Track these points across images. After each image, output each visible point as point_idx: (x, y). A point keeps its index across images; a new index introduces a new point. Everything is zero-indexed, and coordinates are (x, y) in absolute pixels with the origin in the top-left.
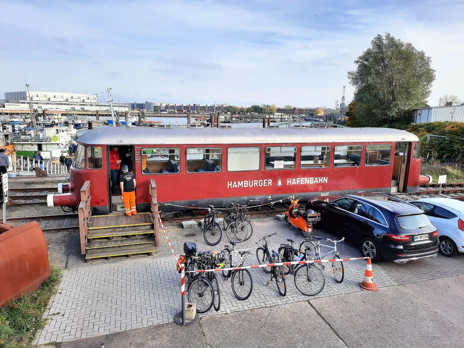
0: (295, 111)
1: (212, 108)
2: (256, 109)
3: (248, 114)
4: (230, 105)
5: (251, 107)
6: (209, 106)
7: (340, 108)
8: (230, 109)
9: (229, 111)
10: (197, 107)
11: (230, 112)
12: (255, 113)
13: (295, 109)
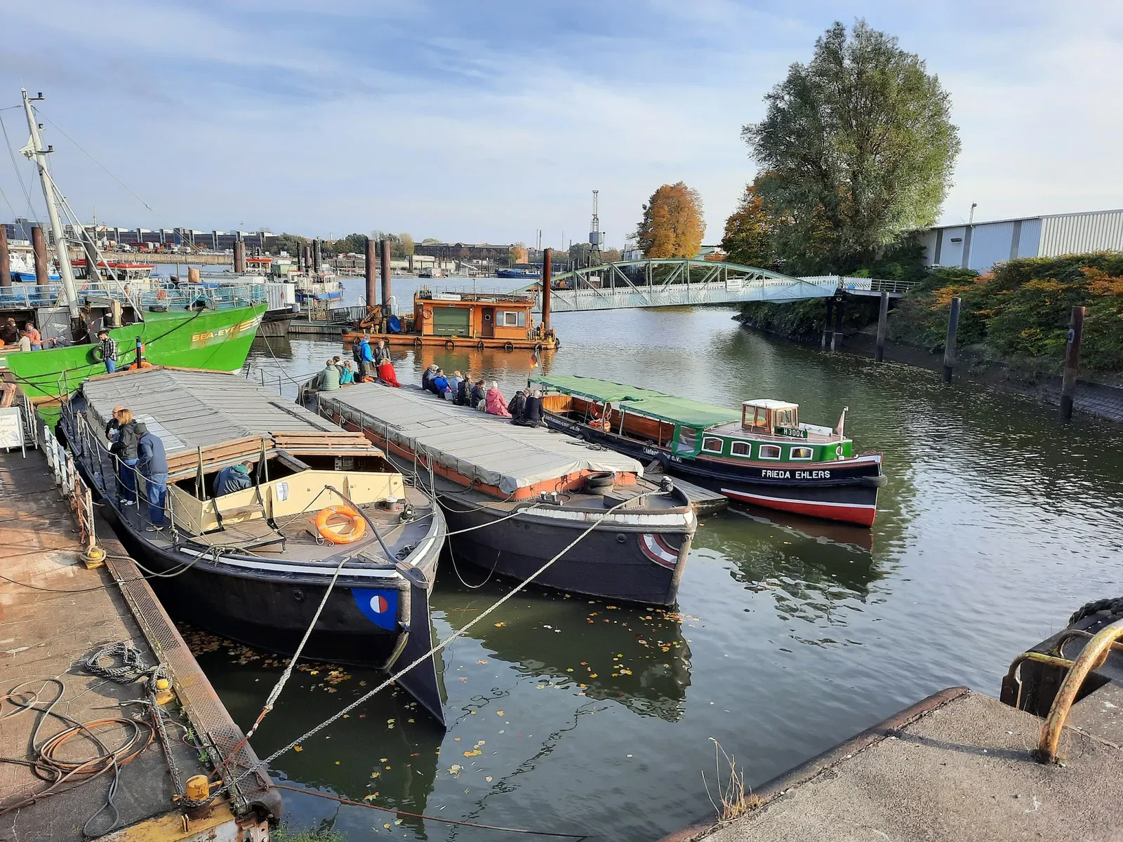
0: (462, 253)
1: (231, 239)
2: (360, 244)
3: (341, 256)
4: (284, 233)
5: (347, 239)
6: (221, 233)
7: (591, 244)
8: (287, 243)
9: (286, 247)
10: (186, 236)
11: (287, 251)
12: (359, 256)
13: (458, 245)
